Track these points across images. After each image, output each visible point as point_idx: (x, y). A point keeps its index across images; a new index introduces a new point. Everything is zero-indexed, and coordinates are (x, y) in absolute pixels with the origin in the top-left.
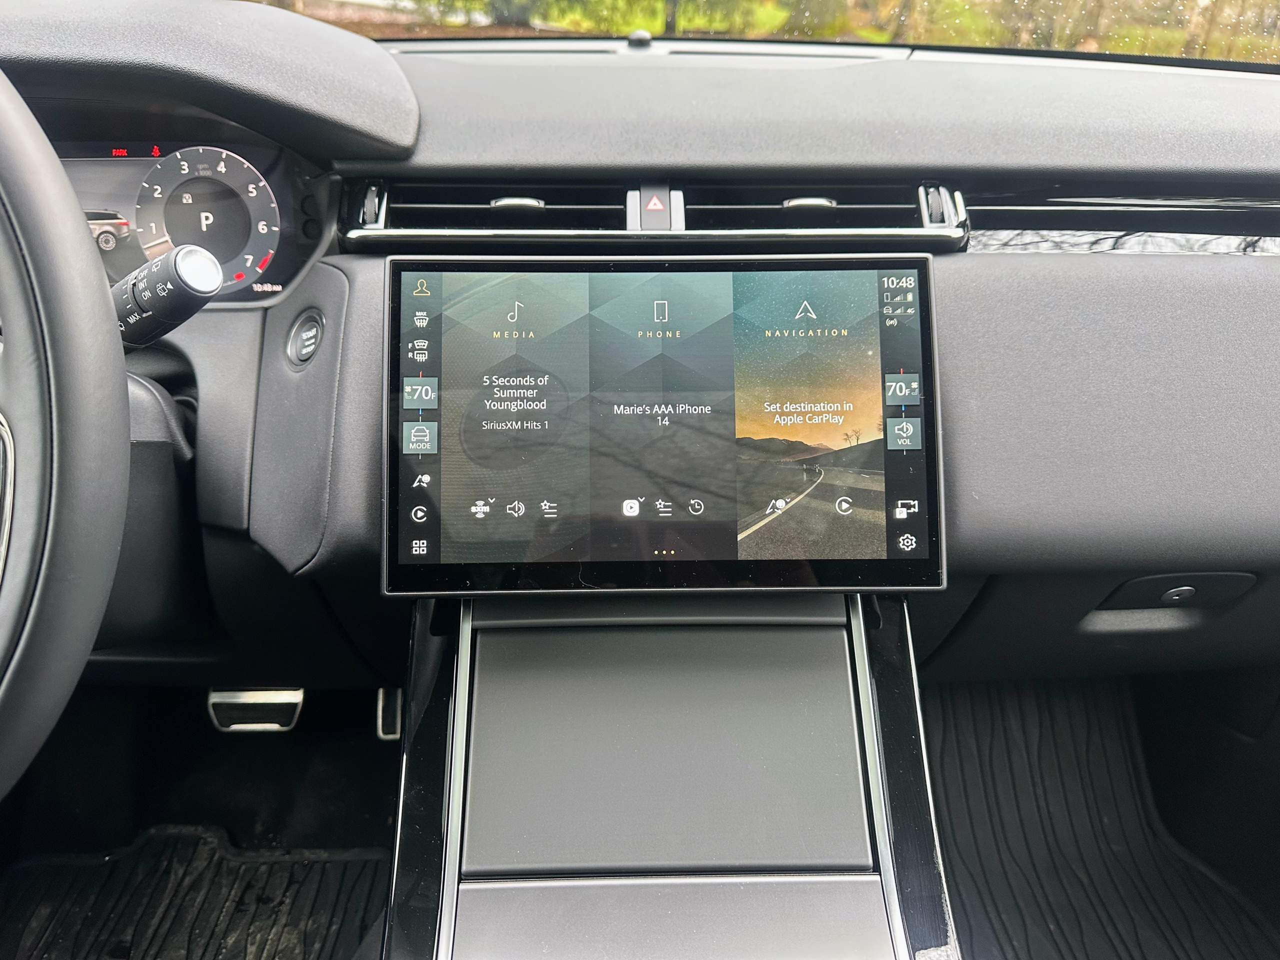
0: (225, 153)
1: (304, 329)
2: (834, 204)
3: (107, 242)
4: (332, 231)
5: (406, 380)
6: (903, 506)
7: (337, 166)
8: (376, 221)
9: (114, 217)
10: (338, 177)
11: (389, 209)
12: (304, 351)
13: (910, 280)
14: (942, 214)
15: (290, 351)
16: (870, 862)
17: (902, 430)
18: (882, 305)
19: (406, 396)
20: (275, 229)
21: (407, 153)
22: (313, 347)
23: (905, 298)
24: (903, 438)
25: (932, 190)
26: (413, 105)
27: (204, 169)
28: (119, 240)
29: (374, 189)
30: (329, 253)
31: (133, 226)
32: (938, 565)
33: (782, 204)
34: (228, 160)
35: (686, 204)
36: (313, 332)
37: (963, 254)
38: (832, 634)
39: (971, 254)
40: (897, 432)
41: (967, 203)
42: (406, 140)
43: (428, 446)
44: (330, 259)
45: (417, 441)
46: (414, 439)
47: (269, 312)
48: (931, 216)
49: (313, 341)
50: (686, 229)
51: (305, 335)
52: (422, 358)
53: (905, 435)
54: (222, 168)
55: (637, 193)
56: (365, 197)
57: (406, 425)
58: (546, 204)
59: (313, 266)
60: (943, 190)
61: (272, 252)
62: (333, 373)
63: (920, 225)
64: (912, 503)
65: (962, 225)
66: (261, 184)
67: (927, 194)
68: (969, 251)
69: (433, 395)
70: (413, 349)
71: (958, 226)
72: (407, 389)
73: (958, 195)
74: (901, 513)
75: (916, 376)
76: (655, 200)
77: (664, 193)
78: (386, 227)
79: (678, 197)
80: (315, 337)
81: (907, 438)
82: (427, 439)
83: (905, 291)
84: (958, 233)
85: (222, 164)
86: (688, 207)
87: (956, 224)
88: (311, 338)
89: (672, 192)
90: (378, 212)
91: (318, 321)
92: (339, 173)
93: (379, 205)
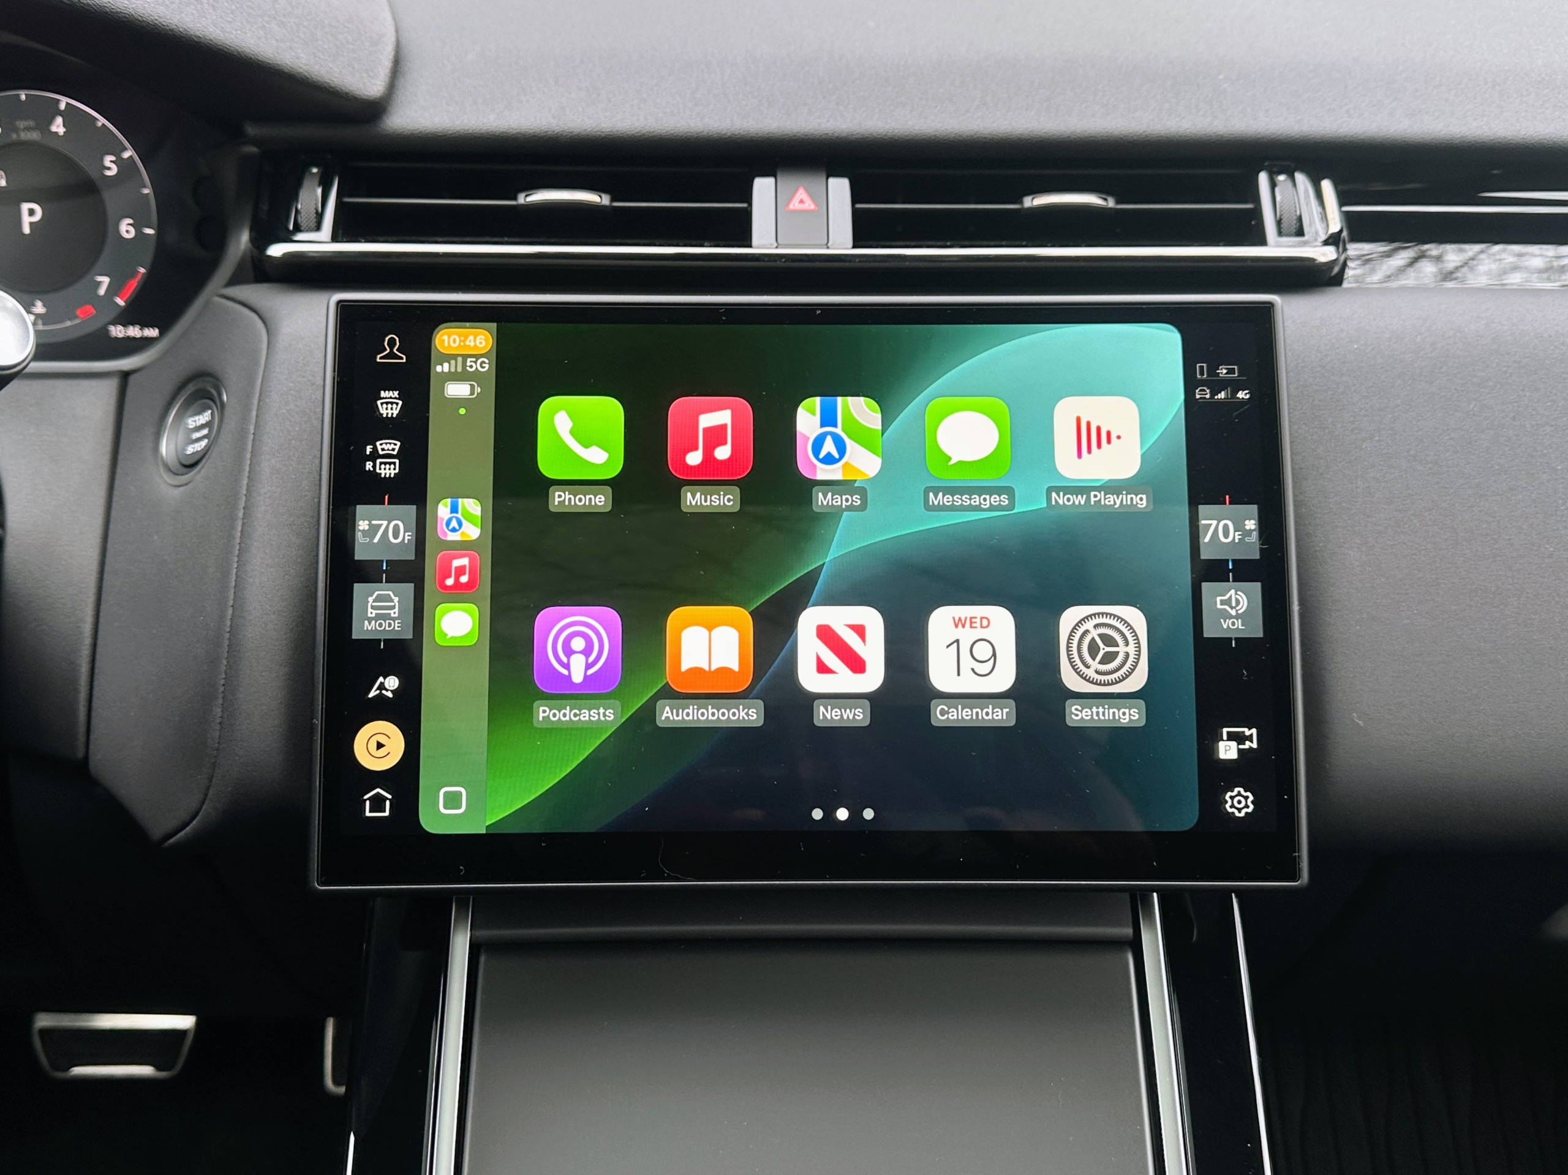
0: (64, 102)
1: (189, 412)
2: (1111, 203)
4: (241, 243)
5: (360, 510)
6: (1231, 737)
7: (251, 130)
8: (318, 227)
10: (253, 149)
11: (340, 206)
12: (190, 450)
14: (1300, 219)
15: (166, 449)
18: (1192, 384)
19: (359, 540)
20: (149, 231)
21: (375, 109)
22: (204, 443)
24: (1231, 617)
25: (1282, 178)
26: (385, 26)
27: (27, 129)
29: (315, 170)
30: (236, 279)
32: (1294, 845)
33: (1021, 203)
34: (70, 115)
35: (854, 201)
36: (205, 417)
37: (1337, 289)
38: (1107, 958)
39: (1347, 289)
41: (1344, 199)
42: (372, 86)
43: (396, 625)
44: (238, 291)
45: (378, 617)
46: (372, 614)
47: (132, 380)
48: (1279, 223)
49: (205, 432)
50: (854, 247)
51: (193, 421)
52: (388, 471)
53: (1233, 612)
54: (58, 126)
55: (770, 181)
56: (299, 185)
57: (359, 589)
58: (613, 200)
59: (208, 304)
60: (1300, 177)
61: (142, 270)
62: (235, 495)
63: (1262, 241)
64: (1247, 732)
65: (1333, 240)
66: (126, 155)
67: (1273, 185)
68: (1345, 285)
69: (406, 536)
70: (375, 456)
71: (1326, 243)
72: (363, 525)
73: (1327, 186)
74: (1228, 751)
75: (1252, 510)
76: (801, 194)
77: (816, 182)
78: (335, 239)
79: (840, 188)
80: (207, 425)
81: (1237, 617)
82: (395, 614)
84: (1326, 254)
85: (59, 120)
86: (858, 206)
87: (1323, 237)
88: (202, 427)
89: (831, 180)
90: (320, 216)
91: (214, 398)
92: (258, 141)
93: (320, 197)
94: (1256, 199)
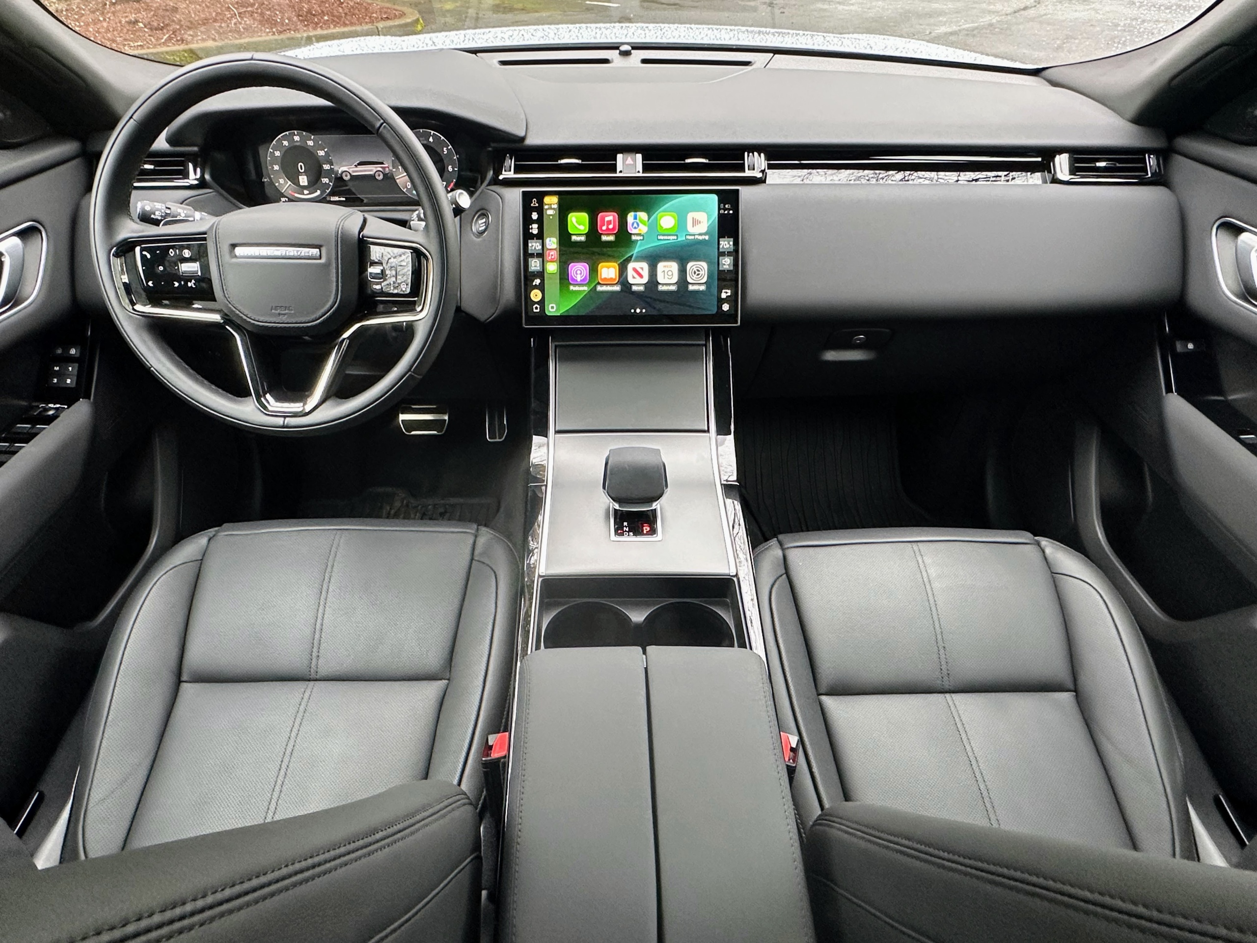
0: (432, 132)
1: (480, 219)
2: (708, 161)
3: (379, 175)
4: (490, 174)
6: (725, 292)
7: (491, 144)
8: (510, 171)
9: (382, 163)
11: (515, 164)
12: (480, 229)
14: (754, 165)
15: (474, 229)
16: (706, 429)
17: (726, 262)
18: (719, 209)
19: (530, 248)
20: (456, 169)
21: (523, 139)
22: (484, 228)
24: (726, 265)
25: (751, 154)
26: (523, 116)
28: (385, 175)
29: (508, 155)
30: (489, 184)
31: (391, 168)
32: (737, 316)
33: (685, 161)
34: (434, 136)
35: (643, 161)
36: (484, 220)
37: (762, 184)
38: (699, 348)
39: (767, 184)
40: (723, 262)
41: (767, 159)
42: (522, 134)
44: (489, 187)
48: (749, 166)
50: (643, 173)
51: (480, 222)
52: (535, 232)
54: (431, 140)
55: (621, 155)
56: (505, 159)
58: (583, 162)
59: (483, 190)
60: (756, 154)
61: (454, 180)
62: (497, 238)
63: (744, 171)
64: (727, 291)
65: (763, 171)
66: (449, 148)
67: (748, 156)
68: (767, 182)
69: (540, 247)
70: (532, 228)
71: (760, 172)
72: (530, 245)
73: (762, 155)
74: (724, 296)
75: (732, 239)
76: (629, 158)
77: (633, 155)
78: (515, 172)
79: (639, 157)
80: (485, 222)
82: (538, 265)
84: (759, 175)
85: (431, 137)
86: (644, 162)
87: (760, 170)
88: (483, 223)
89: (637, 154)
90: (510, 167)
91: (485, 215)
92: (493, 148)
93: (510, 163)
94: (744, 160)
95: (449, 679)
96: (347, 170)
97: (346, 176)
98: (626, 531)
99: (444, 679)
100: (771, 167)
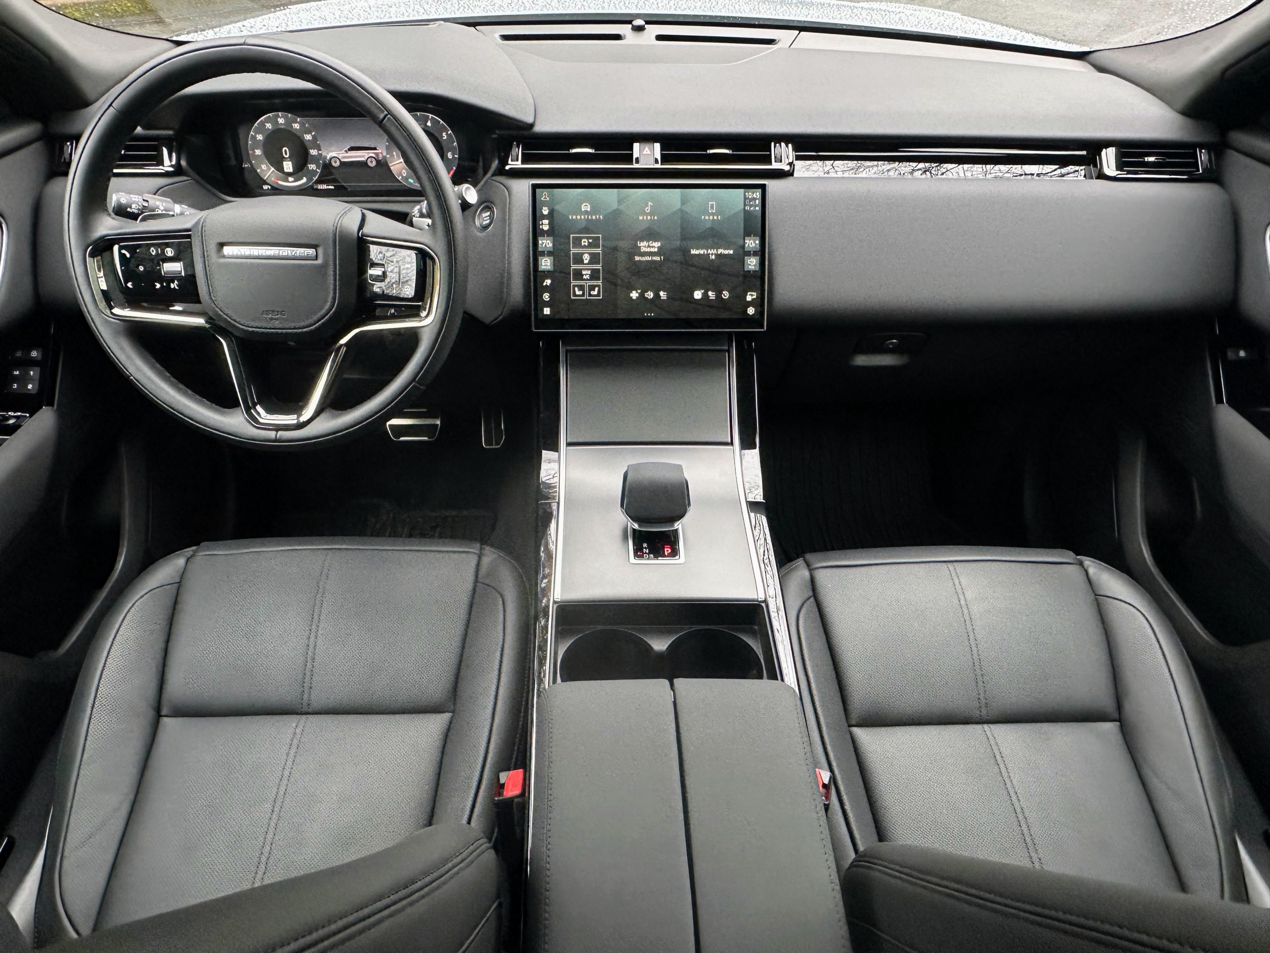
0: (431, 115)
1: (483, 212)
2: (731, 152)
3: (372, 162)
4: (495, 164)
5: (539, 238)
6: (750, 295)
8: (517, 160)
9: (375, 149)
10: (499, 138)
11: (522, 153)
12: (484, 223)
13: (757, 194)
14: (781, 156)
15: (477, 223)
16: (730, 441)
17: (751, 262)
18: (745, 205)
19: (540, 246)
20: (456, 156)
21: (532, 126)
22: (488, 221)
23: (755, 202)
24: (751, 265)
25: (778, 145)
26: (531, 101)
28: (378, 162)
29: (515, 142)
30: (494, 175)
31: (385, 154)
32: (763, 321)
33: (707, 151)
34: (433, 119)
35: (661, 150)
36: (488, 213)
37: (791, 177)
38: (722, 356)
39: (795, 177)
40: (749, 263)
41: (794, 150)
42: (530, 120)
44: (494, 178)
45: (545, 265)
46: (543, 264)
48: (775, 157)
49: (489, 218)
50: (662, 164)
51: (484, 215)
52: (546, 228)
54: (429, 124)
55: (638, 144)
56: (511, 148)
57: (540, 258)
58: (595, 151)
59: (488, 180)
60: (783, 144)
61: (455, 168)
62: (504, 234)
63: (770, 163)
64: (753, 293)
65: (791, 164)
66: (449, 133)
67: (775, 147)
68: (795, 175)
69: (551, 245)
70: (542, 224)
71: (788, 164)
72: (540, 242)
73: (790, 145)
74: (749, 298)
75: (758, 238)
76: (647, 149)
77: (651, 144)
78: (523, 163)
79: (657, 146)
80: (490, 216)
81: (753, 265)
82: (549, 264)
83: (755, 199)
84: (787, 168)
85: (429, 121)
86: (663, 152)
87: (787, 162)
88: (486, 217)
89: (655, 144)
90: (518, 156)
91: (491, 209)
92: (498, 134)
93: (518, 151)
94: (770, 151)
95: (453, 712)
96: (336, 155)
97: (336, 162)
98: (646, 553)
99: (448, 712)
100: (798, 158)
